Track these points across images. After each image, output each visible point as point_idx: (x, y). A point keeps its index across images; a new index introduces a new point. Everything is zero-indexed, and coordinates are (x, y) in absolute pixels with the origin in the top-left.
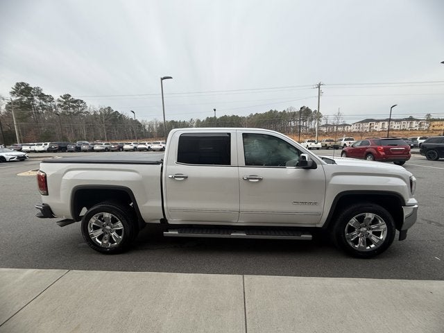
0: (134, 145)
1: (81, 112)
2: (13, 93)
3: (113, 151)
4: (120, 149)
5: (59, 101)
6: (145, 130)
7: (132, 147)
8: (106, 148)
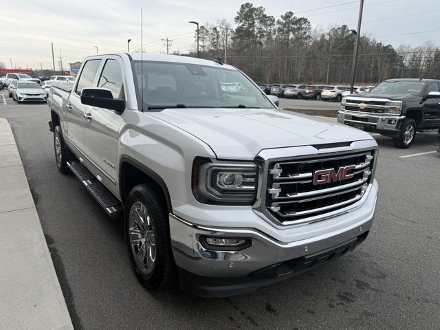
0: (339, 91)
1: (301, 38)
2: (237, 19)
3: (307, 99)
4: (316, 96)
5: (279, 23)
6: (402, 65)
7: (334, 94)
8: (300, 93)
